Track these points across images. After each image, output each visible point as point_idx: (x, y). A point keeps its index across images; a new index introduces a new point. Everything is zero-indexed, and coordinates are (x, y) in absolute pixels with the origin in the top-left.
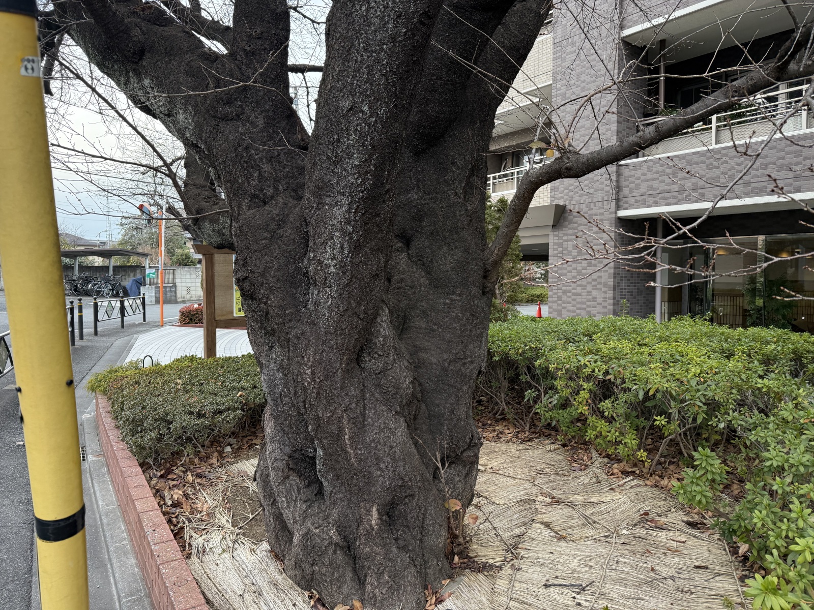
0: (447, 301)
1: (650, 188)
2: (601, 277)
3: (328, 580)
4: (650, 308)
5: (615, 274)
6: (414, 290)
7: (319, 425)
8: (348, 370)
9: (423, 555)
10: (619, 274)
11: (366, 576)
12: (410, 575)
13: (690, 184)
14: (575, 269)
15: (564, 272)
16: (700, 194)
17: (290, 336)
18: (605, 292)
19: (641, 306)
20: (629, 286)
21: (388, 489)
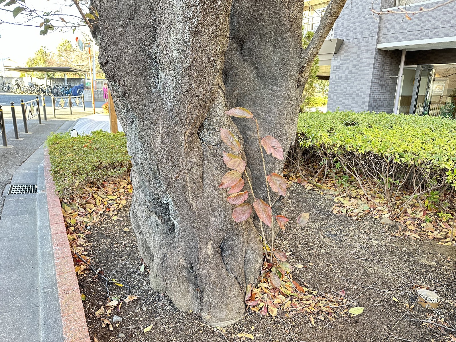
0: (270, 91)
1: (402, 28)
2: (362, 88)
3: (176, 290)
4: (390, 109)
5: (371, 86)
6: (245, 82)
7: (169, 183)
8: (190, 142)
9: (245, 274)
10: (374, 86)
11: (204, 289)
12: (235, 289)
13: (429, 25)
14: (346, 83)
15: (339, 84)
16: (435, 32)
17: (144, 112)
18: (364, 98)
19: (385, 108)
20: (379, 95)
21: (220, 230)
